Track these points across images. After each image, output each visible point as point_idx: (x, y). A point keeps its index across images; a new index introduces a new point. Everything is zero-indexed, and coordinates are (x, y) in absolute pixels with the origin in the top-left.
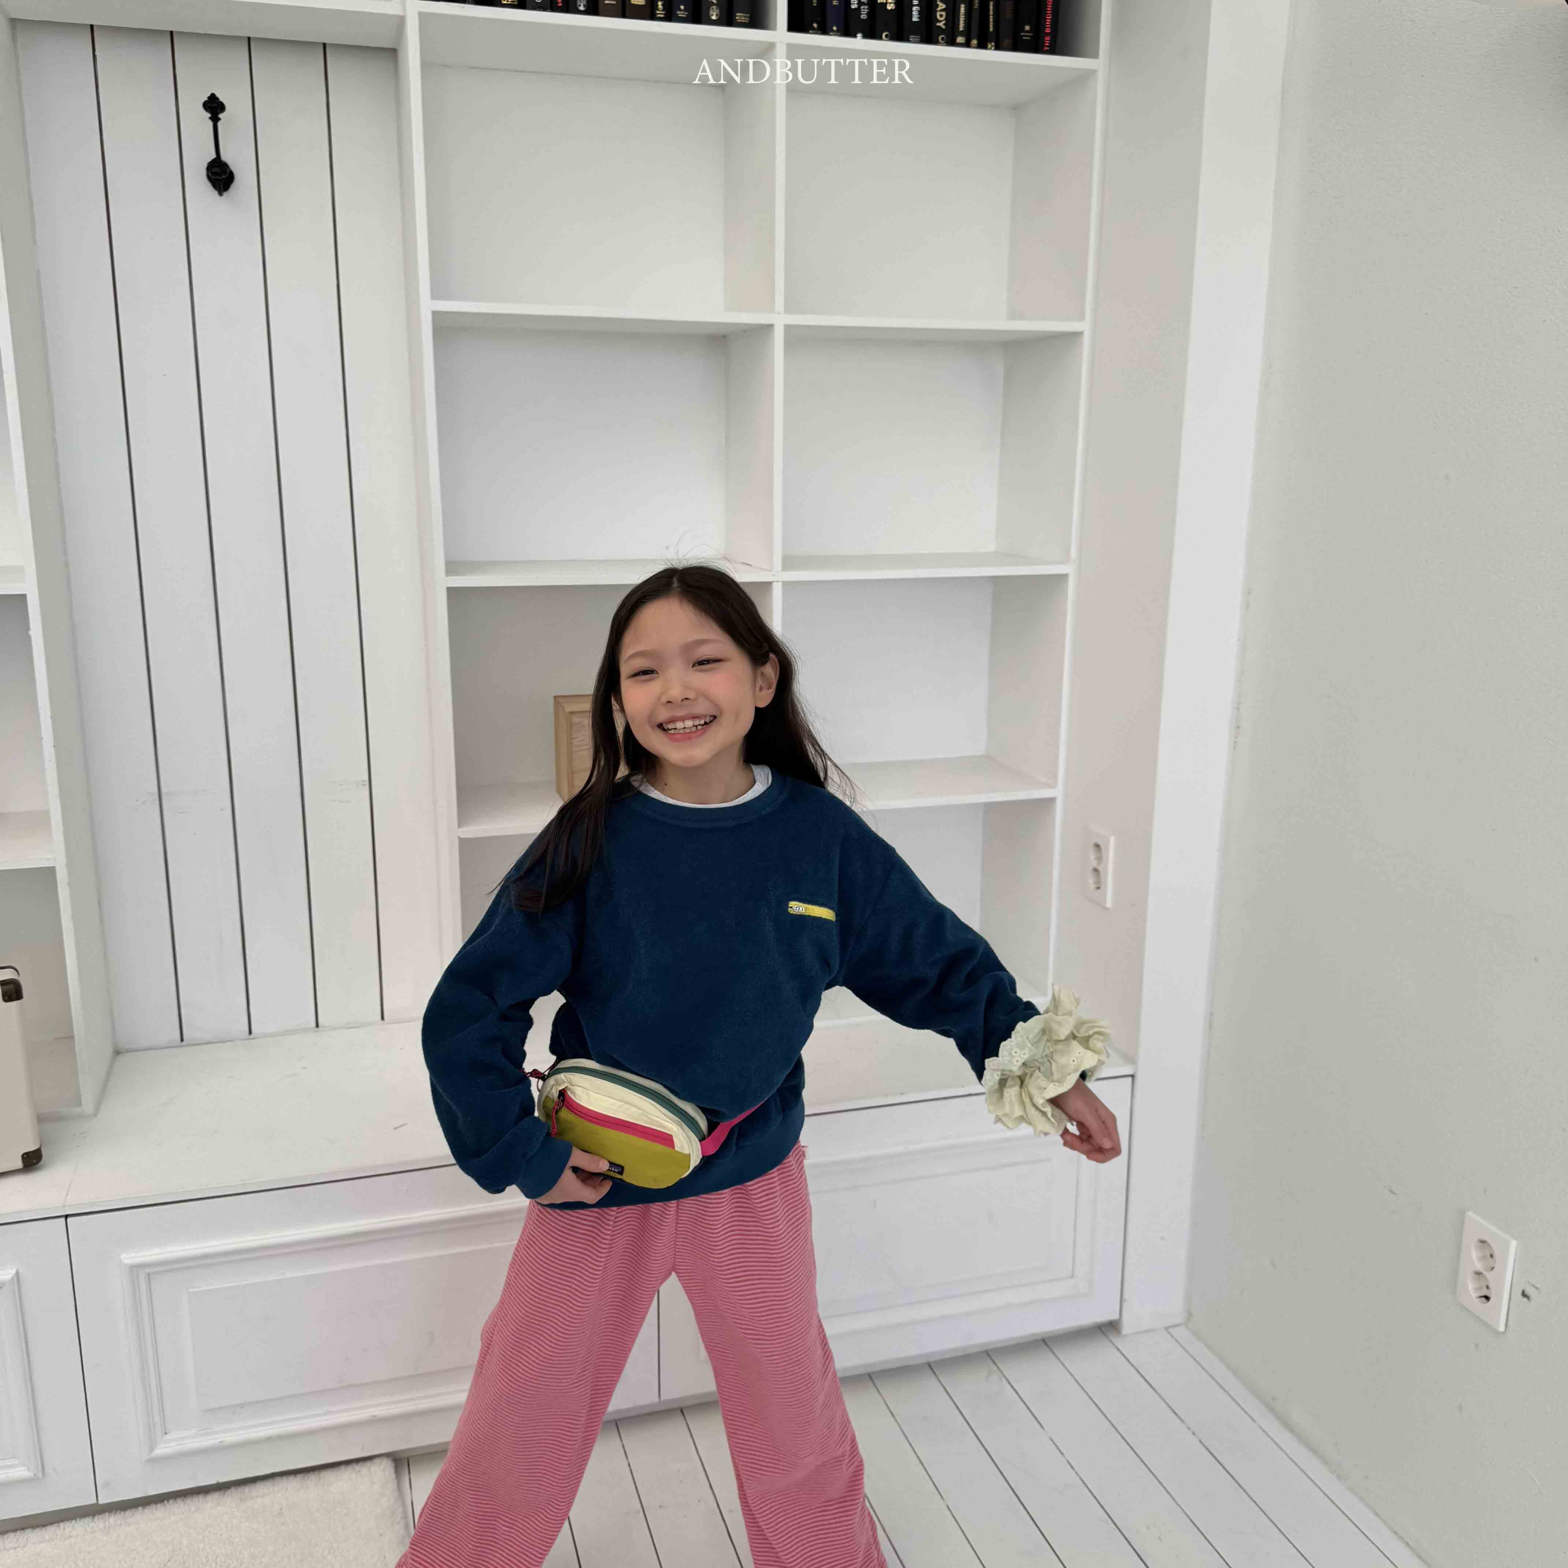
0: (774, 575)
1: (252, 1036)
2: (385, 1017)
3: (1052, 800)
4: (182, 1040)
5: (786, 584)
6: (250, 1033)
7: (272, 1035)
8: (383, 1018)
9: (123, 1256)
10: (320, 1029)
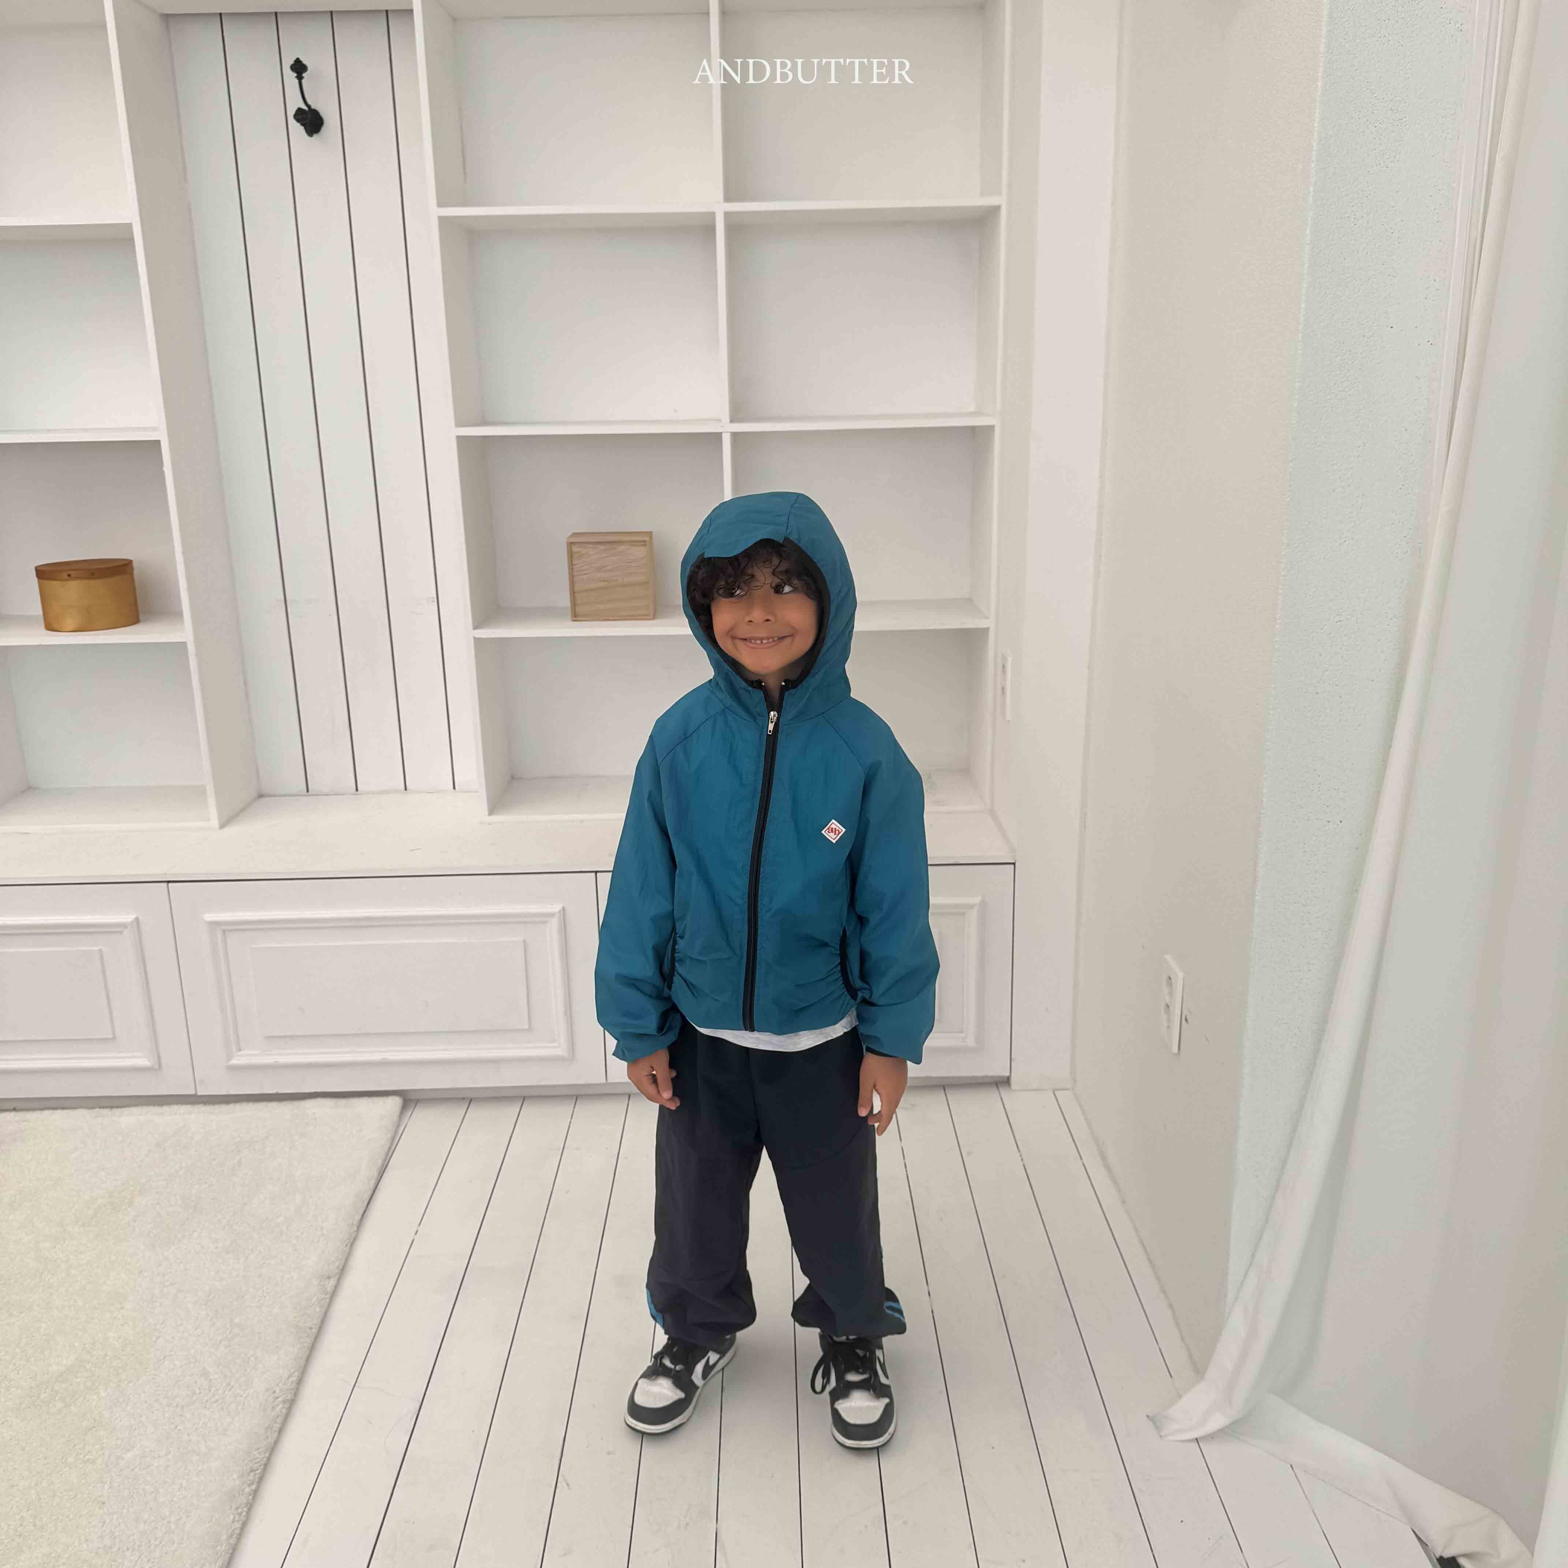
0: (723, 427)
1: (358, 793)
2: (456, 787)
3: (989, 627)
4: (308, 791)
6: (357, 790)
7: (373, 793)
8: (454, 788)
9: (205, 914)
10: (408, 791)
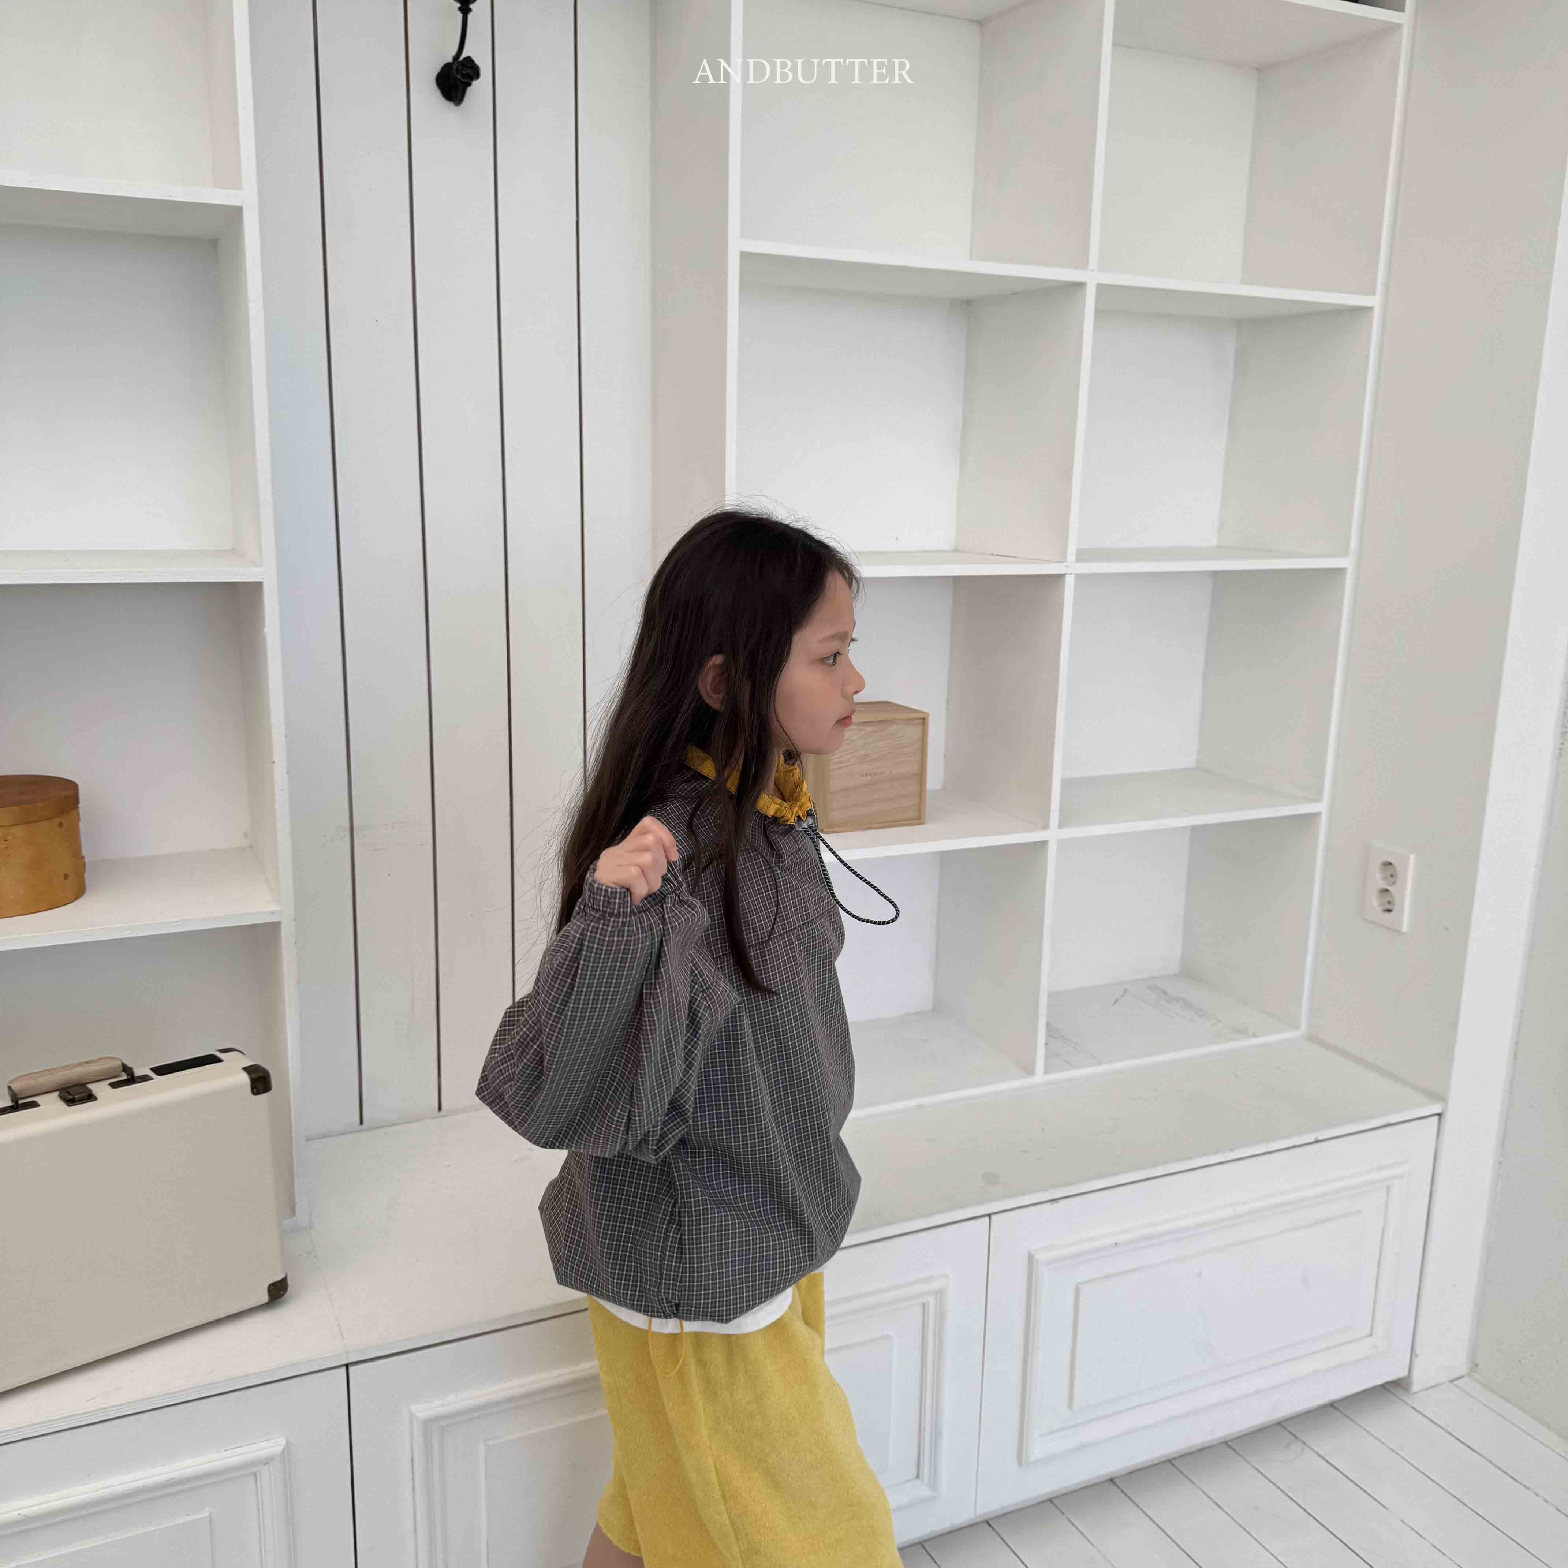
0: (1067, 566)
1: (442, 1113)
3: (1317, 815)
4: (361, 1123)
5: (1079, 577)
6: (440, 1109)
9: (414, 1408)
